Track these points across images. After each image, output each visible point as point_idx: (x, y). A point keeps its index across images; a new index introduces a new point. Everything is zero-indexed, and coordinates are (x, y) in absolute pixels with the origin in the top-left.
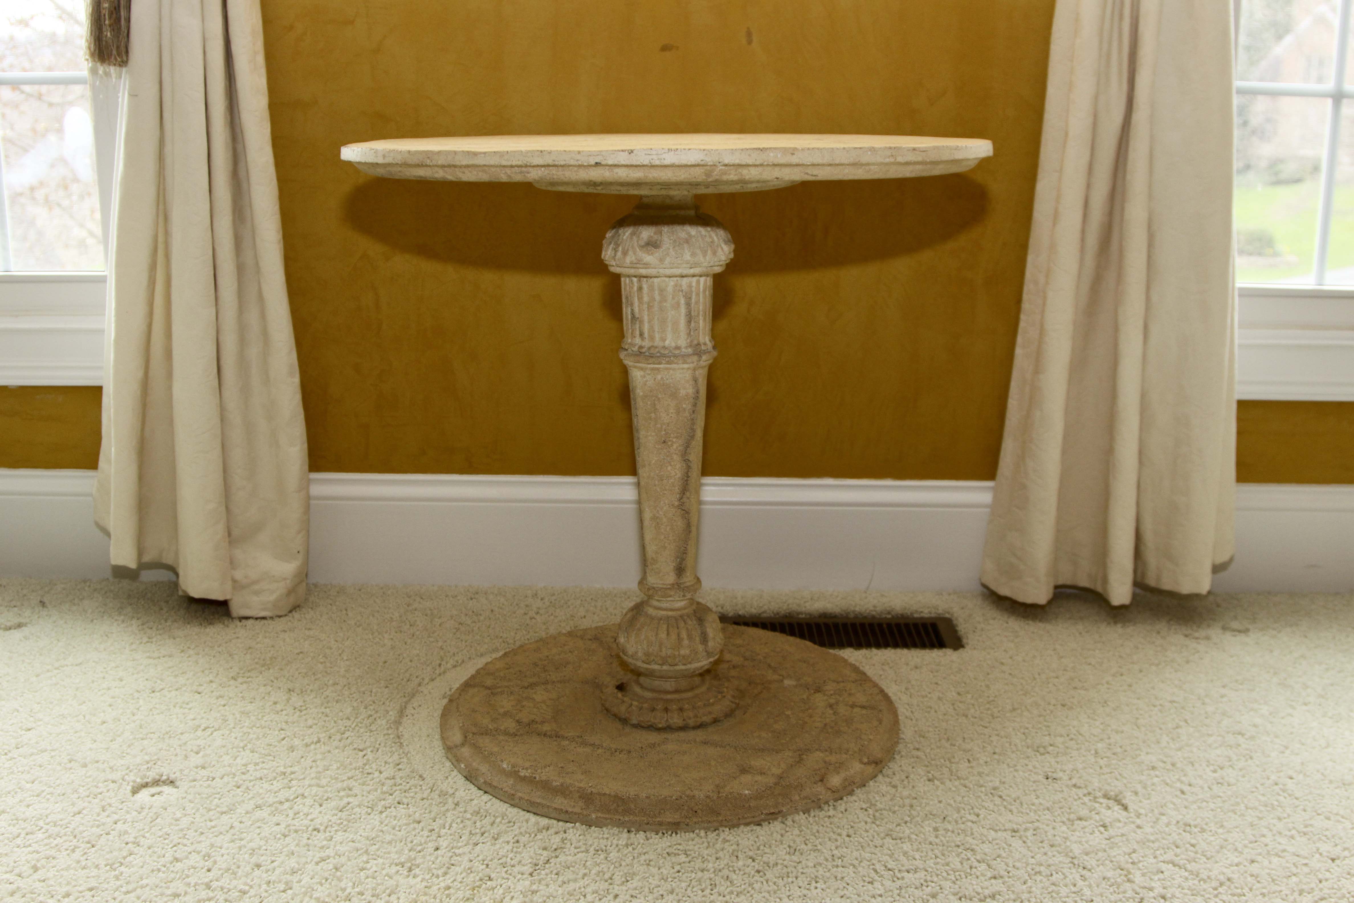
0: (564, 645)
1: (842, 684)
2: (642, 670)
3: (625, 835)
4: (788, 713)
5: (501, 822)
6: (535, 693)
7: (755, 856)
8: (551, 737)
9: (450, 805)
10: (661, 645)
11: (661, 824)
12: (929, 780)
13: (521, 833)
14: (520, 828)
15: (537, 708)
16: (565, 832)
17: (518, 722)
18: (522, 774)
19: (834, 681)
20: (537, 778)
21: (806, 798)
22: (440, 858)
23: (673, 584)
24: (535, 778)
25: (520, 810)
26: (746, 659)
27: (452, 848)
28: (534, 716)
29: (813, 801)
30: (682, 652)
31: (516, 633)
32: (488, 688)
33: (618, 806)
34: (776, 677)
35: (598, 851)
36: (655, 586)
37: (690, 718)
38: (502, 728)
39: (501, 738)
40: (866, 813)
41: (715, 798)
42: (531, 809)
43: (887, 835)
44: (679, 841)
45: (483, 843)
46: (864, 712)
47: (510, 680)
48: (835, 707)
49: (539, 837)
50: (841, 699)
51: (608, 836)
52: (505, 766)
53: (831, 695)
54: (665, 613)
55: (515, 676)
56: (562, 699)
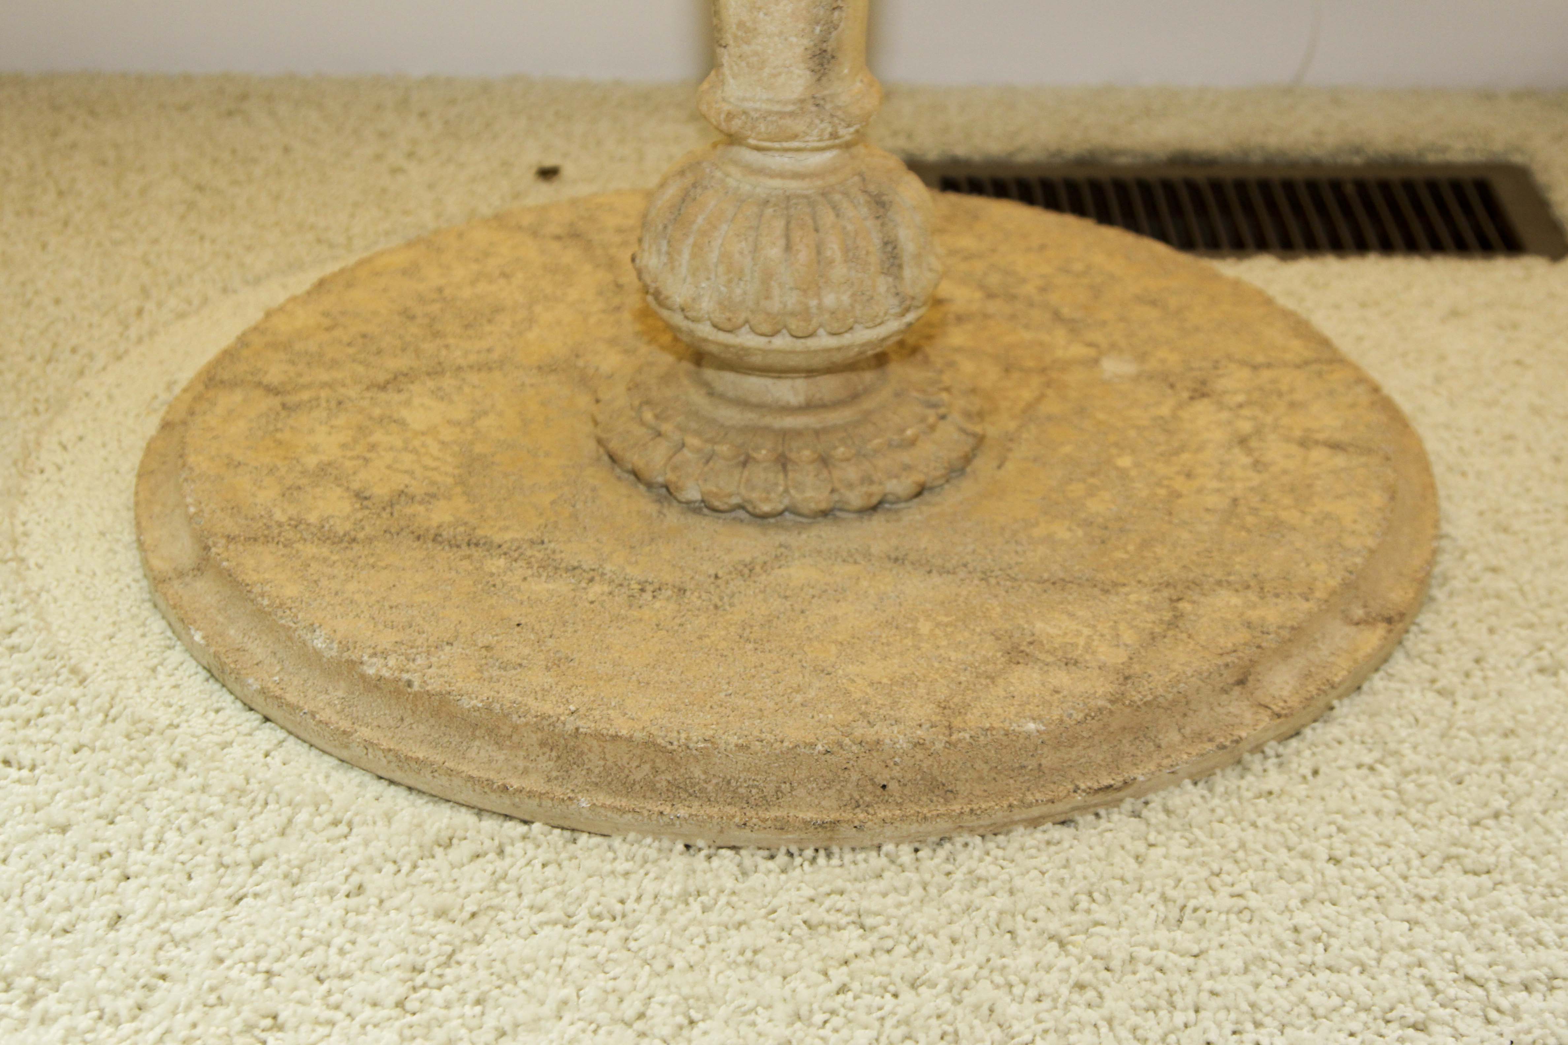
0: (487, 255)
1: (1266, 375)
2: (713, 349)
3: (679, 862)
4: (1125, 461)
5: (309, 825)
6: (407, 403)
7: (1065, 932)
8: (454, 545)
9: (161, 768)
10: (767, 277)
11: (782, 826)
12: (1542, 670)
13: (370, 861)
14: (367, 843)
15: (415, 451)
16: (501, 852)
17: (361, 497)
18: (371, 671)
19: (1243, 363)
20: (416, 687)
21: (1198, 736)
22: (124, 955)
23: (802, 101)
24: (409, 684)
25: (367, 778)
26: (991, 295)
27: (164, 917)
28: (407, 479)
29: (1222, 747)
30: (829, 299)
31: (352, 216)
32: (271, 390)
33: (656, 771)
34: (1078, 350)
35: (600, 917)
36: (748, 105)
37: (850, 486)
38: (313, 518)
39: (310, 550)
40: (1372, 779)
41: (939, 746)
42: (398, 776)
43: (1448, 858)
44: (839, 884)
45: (256, 895)
46: (1340, 460)
47: (335, 363)
48: (1254, 443)
49: (425, 872)
50: (1269, 419)
51: (628, 866)
52: (319, 644)
53: (1240, 406)
54: (777, 183)
55: (351, 351)
56: (483, 423)
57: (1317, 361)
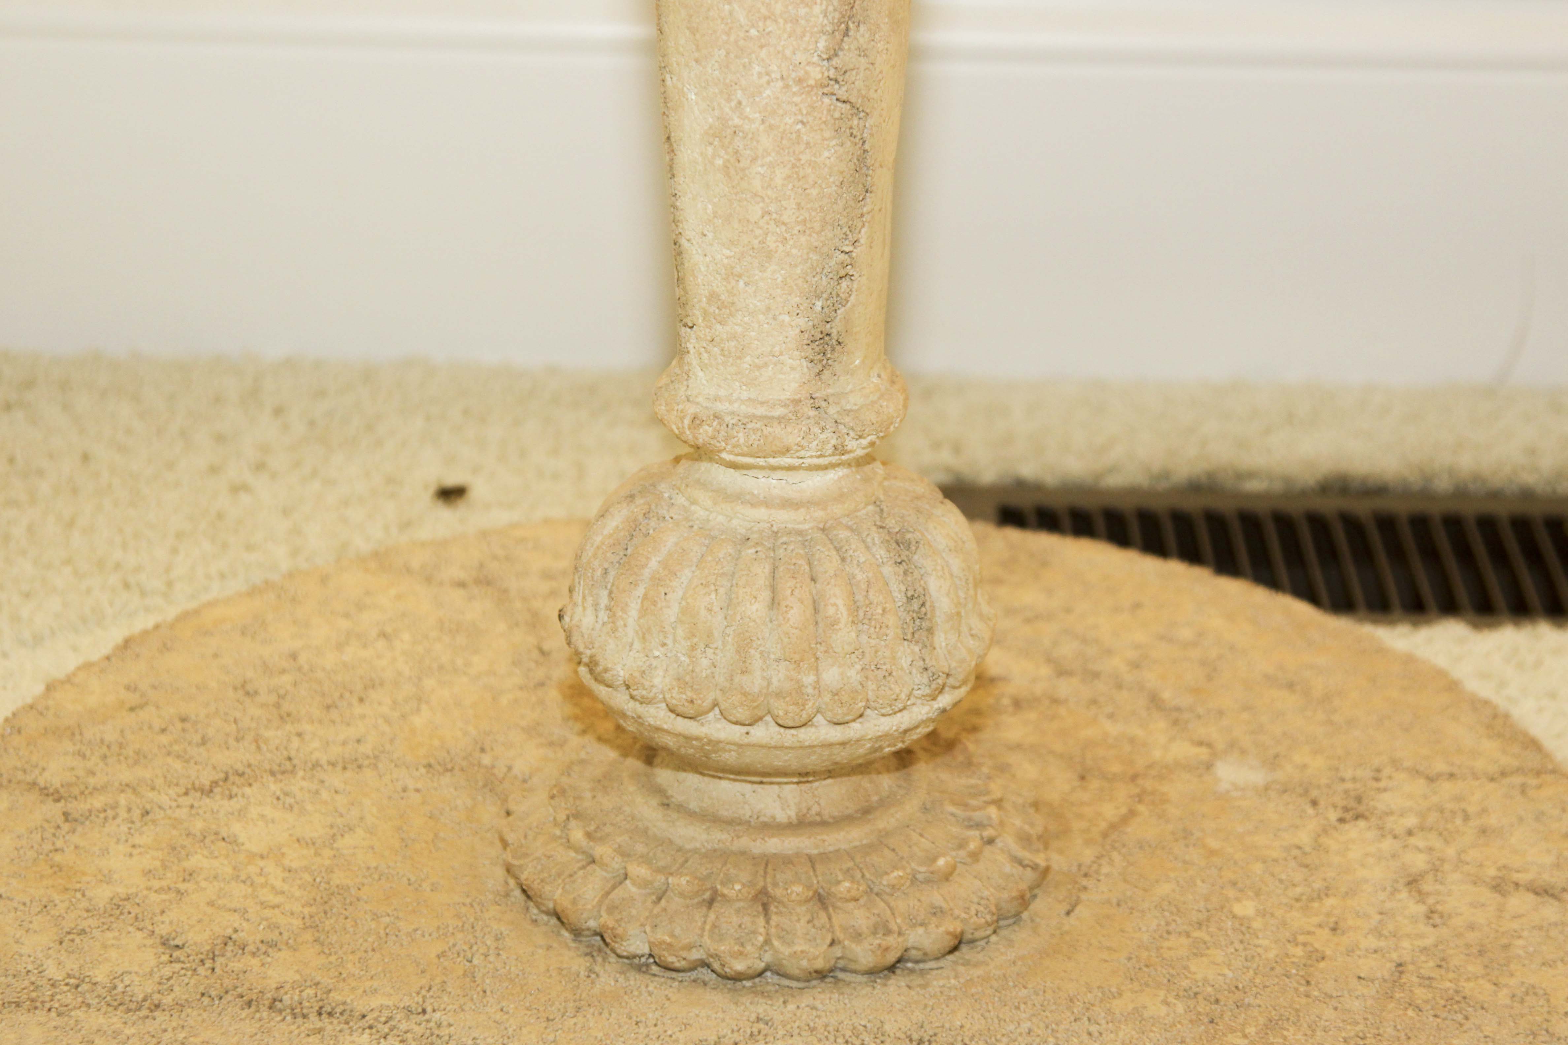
0: (360, 607)
1: (1447, 788)
2: (669, 741)
4: (1246, 908)
6: (241, 814)
8: (298, 1013)
10: (744, 644)
15: (248, 881)
19: (1415, 772)
23: (797, 402)
26: (1062, 672)
28: (235, 920)
30: (831, 675)
31: (174, 551)
32: (50, 794)
34: (1182, 750)
36: (720, 407)
37: (858, 936)
38: (100, 975)
39: (94, 1020)
46: (1549, 912)
47: (141, 756)
48: (1428, 886)
50: (1451, 852)
53: (1410, 833)
54: (762, 513)
55: (164, 739)
56: (346, 843)
57: (1519, 770)
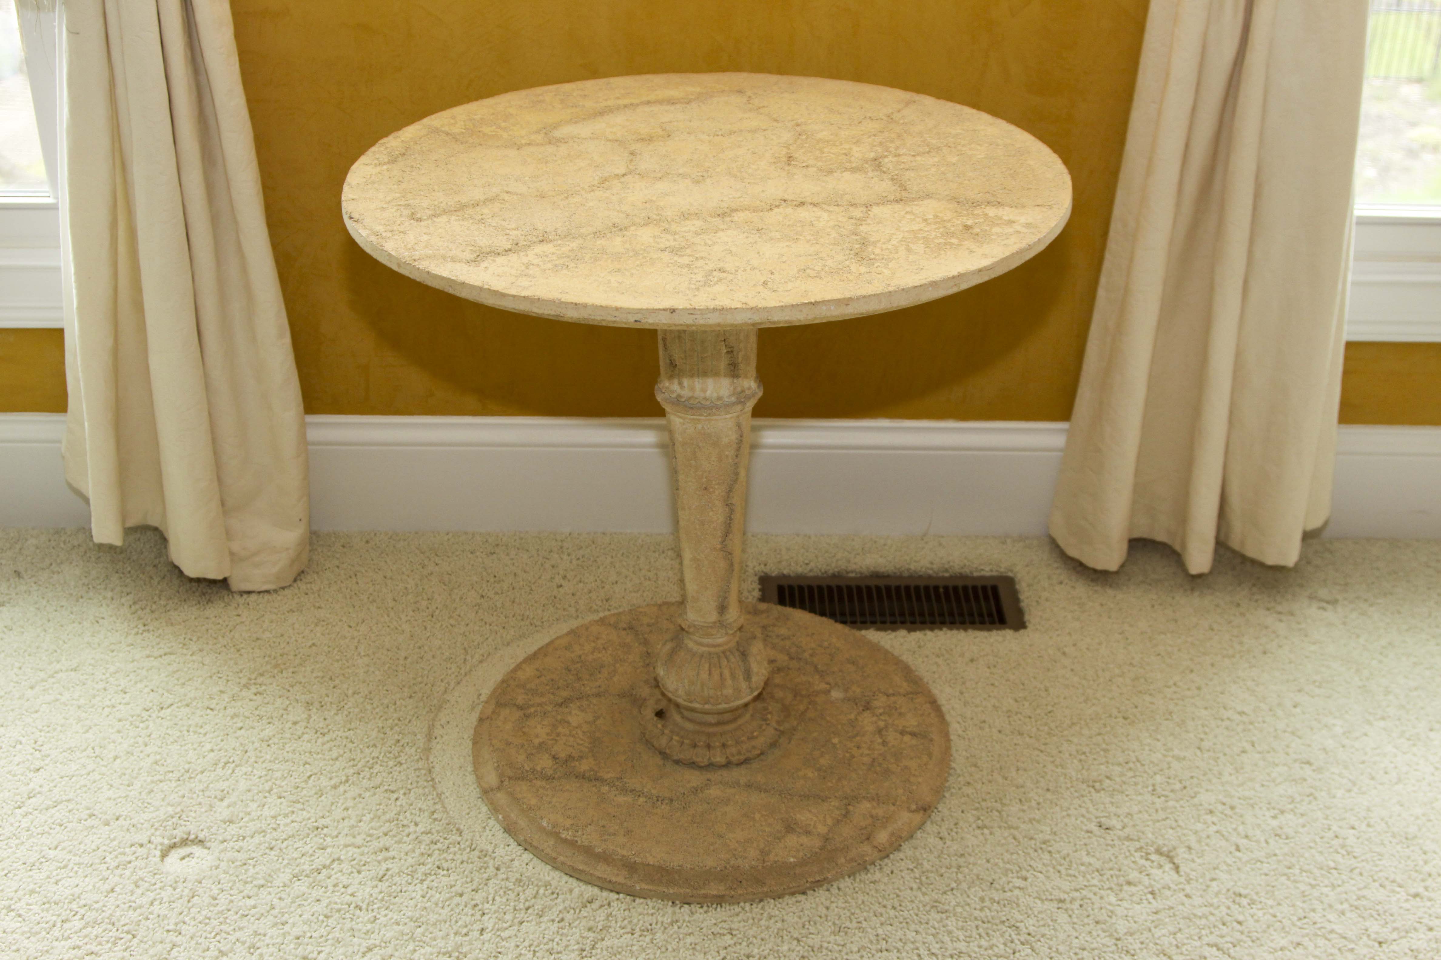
0: (598, 639)
1: (892, 698)
2: (685, 706)
3: (670, 910)
4: (835, 740)
5: (544, 894)
6: (570, 713)
7: (800, 937)
8: (589, 780)
9: (491, 871)
10: (702, 685)
11: (705, 896)
12: (979, 827)
13: (565, 908)
14: (564, 902)
15: (573, 736)
16: (609, 904)
17: (554, 758)
18: (563, 836)
19: (884, 694)
20: (579, 842)
21: (852, 860)
22: (486, 945)
23: (715, 622)
24: (577, 842)
25: (562, 874)
26: (791, 658)
27: (498, 930)
28: (571, 750)
29: (859, 864)
30: (725, 692)
32: (520, 708)
33: (662, 876)
34: (823, 686)
35: (643, 931)
36: (695, 623)
37: (733, 756)
38: (539, 768)
39: (539, 783)
40: (912, 875)
41: (760, 868)
42: (573, 874)
43: (933, 907)
44: (724, 918)
45: (528, 921)
46: (914, 742)
47: (542, 695)
48: (884, 733)
49: (584, 913)
50: (891, 721)
51: (653, 911)
52: (545, 824)
53: (881, 715)
54: (706, 649)
55: (548, 688)
56: (598, 722)
57: (911, 693)
